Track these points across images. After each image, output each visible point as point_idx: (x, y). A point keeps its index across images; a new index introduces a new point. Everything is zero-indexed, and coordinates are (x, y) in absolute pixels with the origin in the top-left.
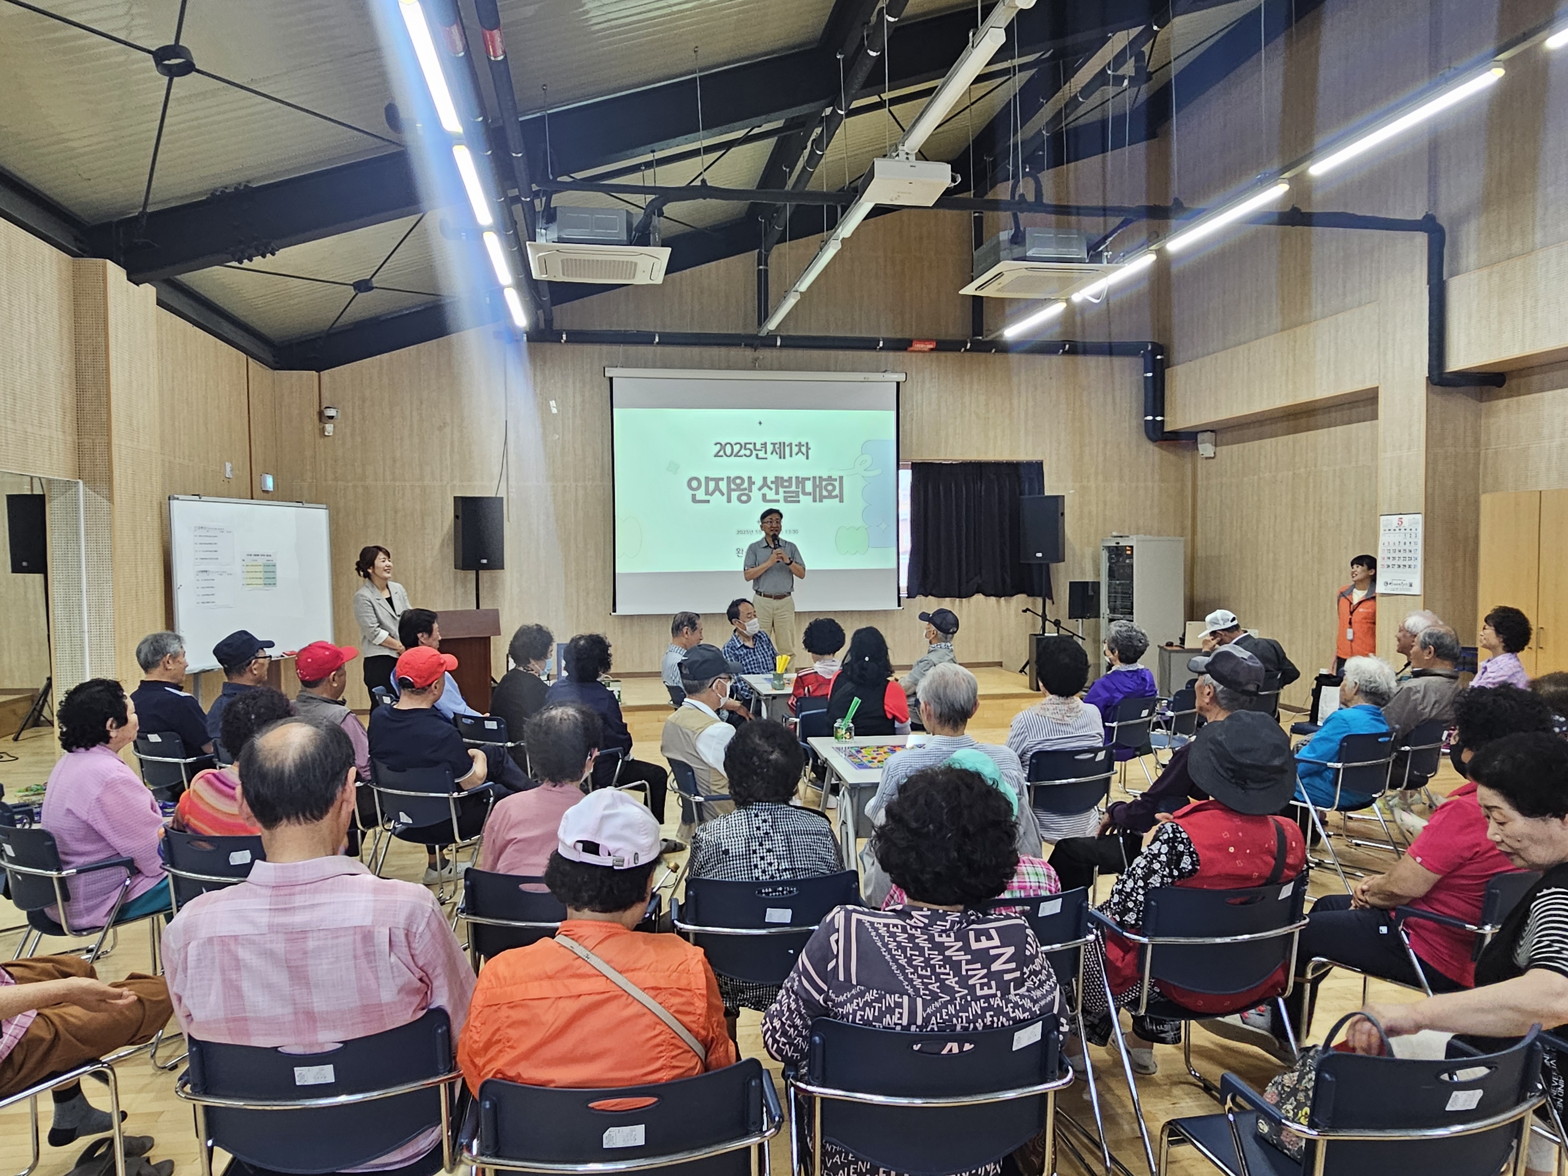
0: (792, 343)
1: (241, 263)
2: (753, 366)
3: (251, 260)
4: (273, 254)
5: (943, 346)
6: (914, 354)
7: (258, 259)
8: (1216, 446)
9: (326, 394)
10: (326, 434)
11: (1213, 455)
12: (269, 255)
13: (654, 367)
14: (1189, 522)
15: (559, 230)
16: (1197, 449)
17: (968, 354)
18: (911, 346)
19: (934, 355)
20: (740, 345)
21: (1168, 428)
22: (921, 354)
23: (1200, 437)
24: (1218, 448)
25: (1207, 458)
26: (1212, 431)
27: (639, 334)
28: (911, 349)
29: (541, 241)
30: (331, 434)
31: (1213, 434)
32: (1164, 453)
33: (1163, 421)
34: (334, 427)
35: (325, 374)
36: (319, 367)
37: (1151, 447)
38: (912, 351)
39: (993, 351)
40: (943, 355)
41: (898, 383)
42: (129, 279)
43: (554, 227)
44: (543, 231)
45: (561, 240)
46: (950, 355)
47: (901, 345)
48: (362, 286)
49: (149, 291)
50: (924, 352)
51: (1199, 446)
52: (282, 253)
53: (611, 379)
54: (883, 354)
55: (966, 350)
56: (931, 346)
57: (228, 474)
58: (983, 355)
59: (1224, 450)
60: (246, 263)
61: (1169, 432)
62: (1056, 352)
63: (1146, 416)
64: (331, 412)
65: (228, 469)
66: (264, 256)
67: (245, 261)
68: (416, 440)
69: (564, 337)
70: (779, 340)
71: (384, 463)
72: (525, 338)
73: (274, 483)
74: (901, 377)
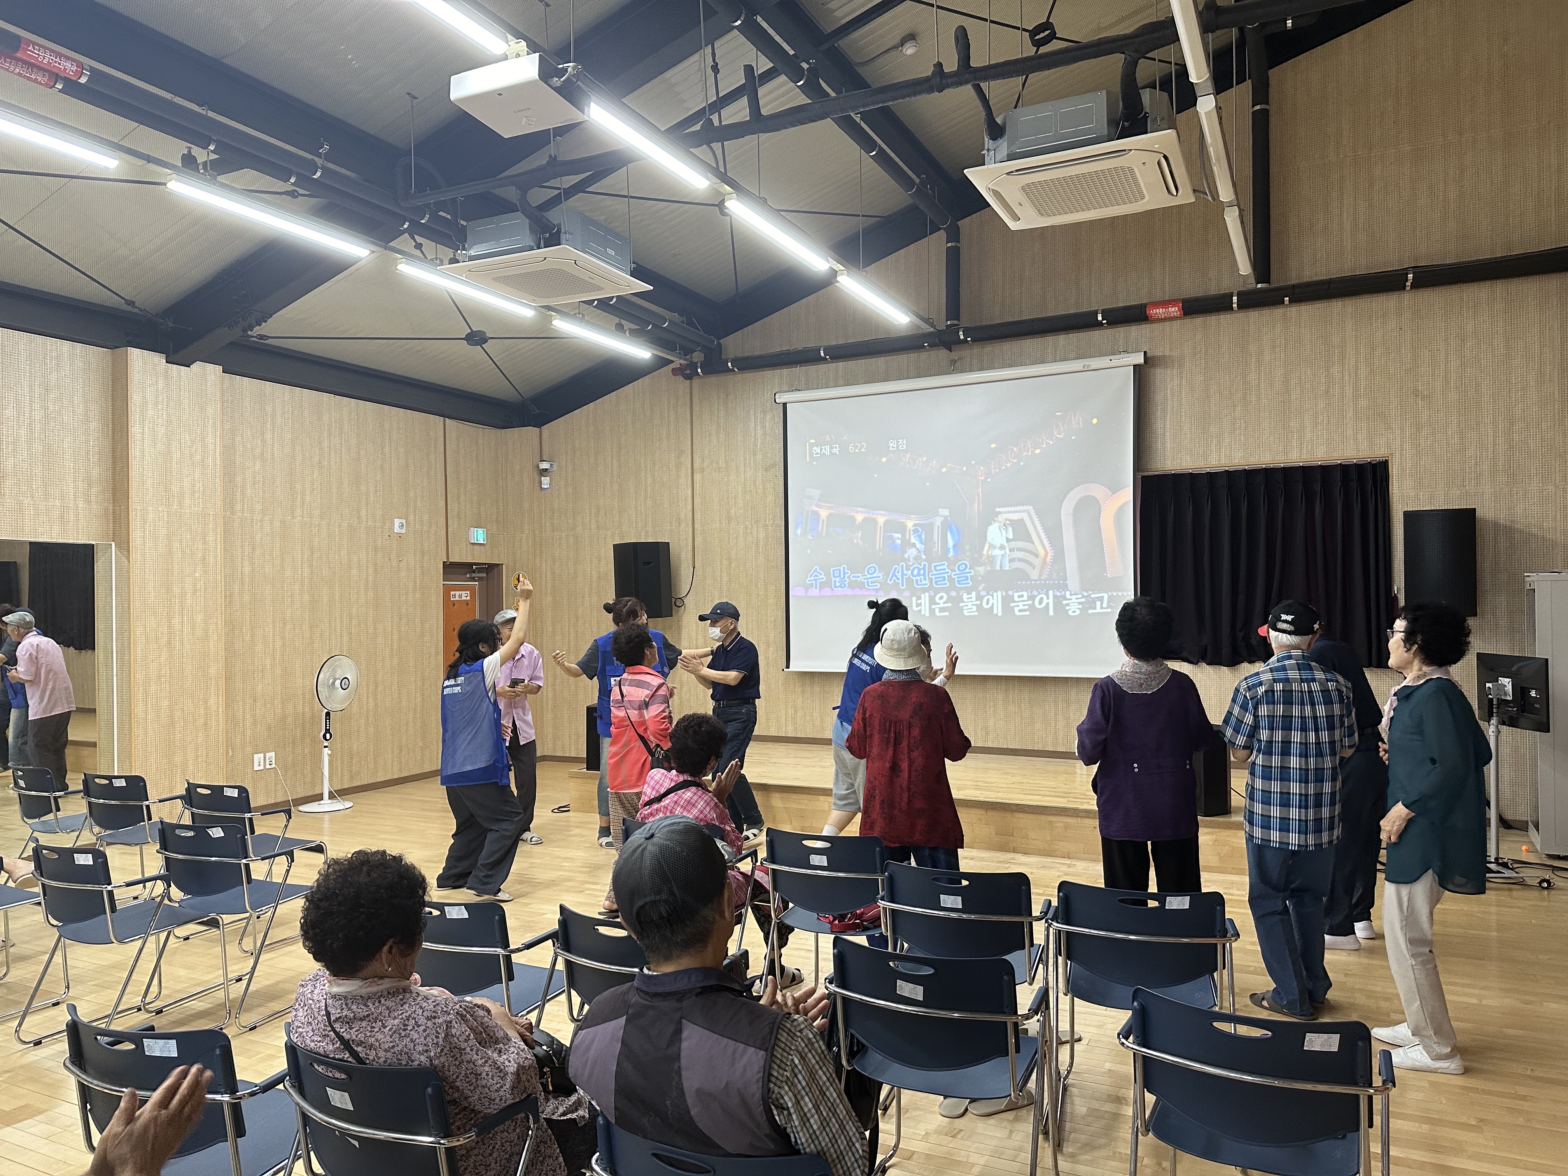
0: (983, 334)
2: (950, 369)
4: (266, 321)
5: (1195, 307)
9: (543, 448)
10: (543, 486)
13: (834, 386)
18: (1147, 314)
20: (925, 347)
27: (805, 351)
28: (1150, 318)
30: (546, 486)
34: (551, 480)
35: (546, 429)
36: (540, 424)
38: (1157, 320)
39: (1287, 301)
41: (1137, 368)
42: (169, 362)
44: (464, 252)
45: (470, 259)
47: (1133, 315)
48: (476, 339)
49: (208, 370)
53: (785, 405)
54: (1109, 331)
56: (1177, 310)
62: (1402, 287)
64: (544, 465)
68: (616, 487)
69: (729, 364)
70: (961, 333)
71: (590, 512)
72: (699, 370)
73: (489, 536)
74: (1139, 358)
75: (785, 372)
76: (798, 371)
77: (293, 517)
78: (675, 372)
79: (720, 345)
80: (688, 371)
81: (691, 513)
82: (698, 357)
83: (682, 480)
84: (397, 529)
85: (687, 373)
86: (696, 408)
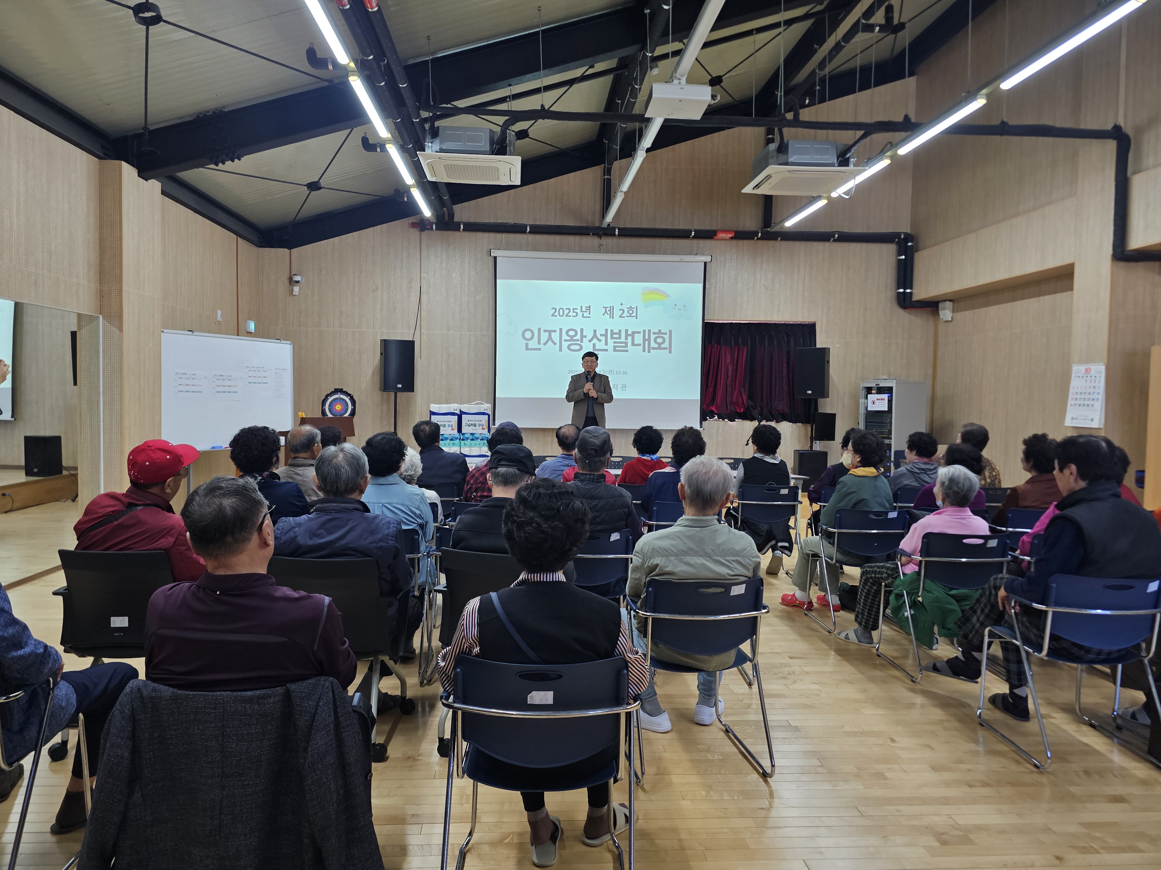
0: (627, 233)
1: (217, 165)
2: (599, 249)
3: (224, 164)
4: (239, 160)
5: (741, 235)
6: (719, 242)
7: (229, 163)
8: (953, 312)
9: (295, 265)
10: (294, 293)
11: (950, 319)
12: (236, 160)
13: (527, 250)
14: (930, 371)
15: (441, 143)
16: (939, 315)
17: (760, 242)
18: (716, 235)
19: (734, 242)
20: (589, 234)
21: (915, 298)
22: (724, 242)
23: (941, 305)
24: (955, 314)
25: (947, 322)
26: (950, 301)
27: (514, 225)
28: (716, 237)
29: (428, 151)
30: (297, 294)
31: (951, 303)
32: (913, 318)
33: (911, 293)
34: (300, 288)
35: (295, 251)
36: (290, 247)
37: (901, 312)
38: (717, 239)
39: (779, 239)
40: (741, 242)
41: (705, 263)
42: (139, 176)
43: (437, 141)
44: (430, 144)
45: (441, 151)
46: (746, 242)
47: (708, 235)
48: (314, 186)
49: (155, 186)
50: (726, 240)
51: (940, 312)
52: (246, 159)
53: (495, 258)
54: (696, 242)
55: (758, 239)
56: (730, 235)
57: (219, 318)
58: (771, 243)
59: (959, 315)
60: (221, 166)
61: (917, 301)
62: (828, 240)
63: (899, 289)
64: (297, 278)
65: (219, 315)
66: (233, 161)
67: (220, 164)
68: (356, 299)
69: (461, 227)
70: (617, 230)
72: (434, 227)
74: (708, 259)
78: (413, 225)
85: (427, 228)
86: (424, 251)
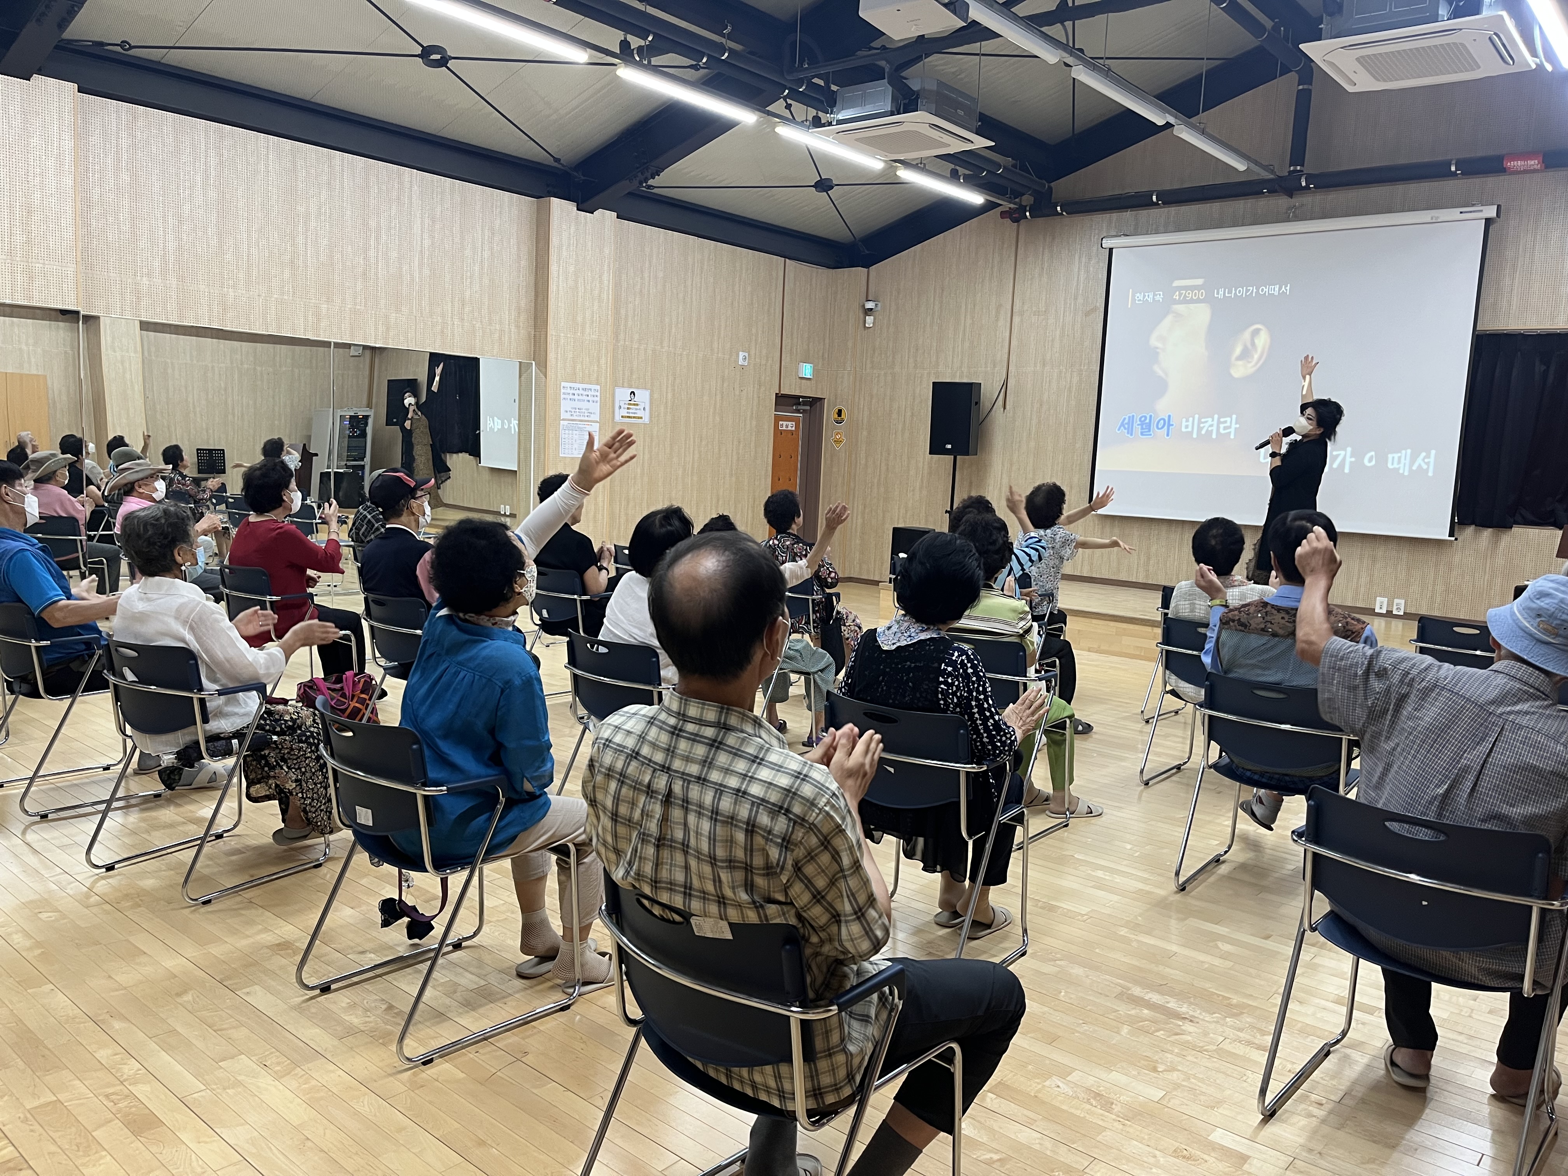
2: (1288, 216)
5: (1561, 160)
9: (870, 288)
10: (867, 325)
13: (1165, 232)
18: (1503, 166)
20: (1263, 193)
22: (1541, 175)
27: (1138, 195)
28: (1506, 170)
30: (870, 325)
34: (874, 319)
35: (873, 269)
36: (868, 265)
41: (1488, 222)
42: (578, 210)
44: (831, 116)
47: (1487, 166)
48: (822, 186)
49: (605, 218)
50: (1527, 171)
53: (1111, 250)
56: (1539, 162)
64: (870, 305)
65: (741, 358)
68: (936, 328)
69: (1059, 208)
70: (1303, 179)
71: (909, 351)
72: (1028, 214)
73: (815, 371)
74: (1491, 212)
75: (1115, 216)
76: (1128, 215)
77: (662, 347)
78: (1003, 215)
79: (1050, 188)
80: (1017, 215)
81: (1006, 356)
82: (1027, 199)
83: (1001, 323)
84: (741, 362)
85: (1015, 216)
86: (1021, 251)
